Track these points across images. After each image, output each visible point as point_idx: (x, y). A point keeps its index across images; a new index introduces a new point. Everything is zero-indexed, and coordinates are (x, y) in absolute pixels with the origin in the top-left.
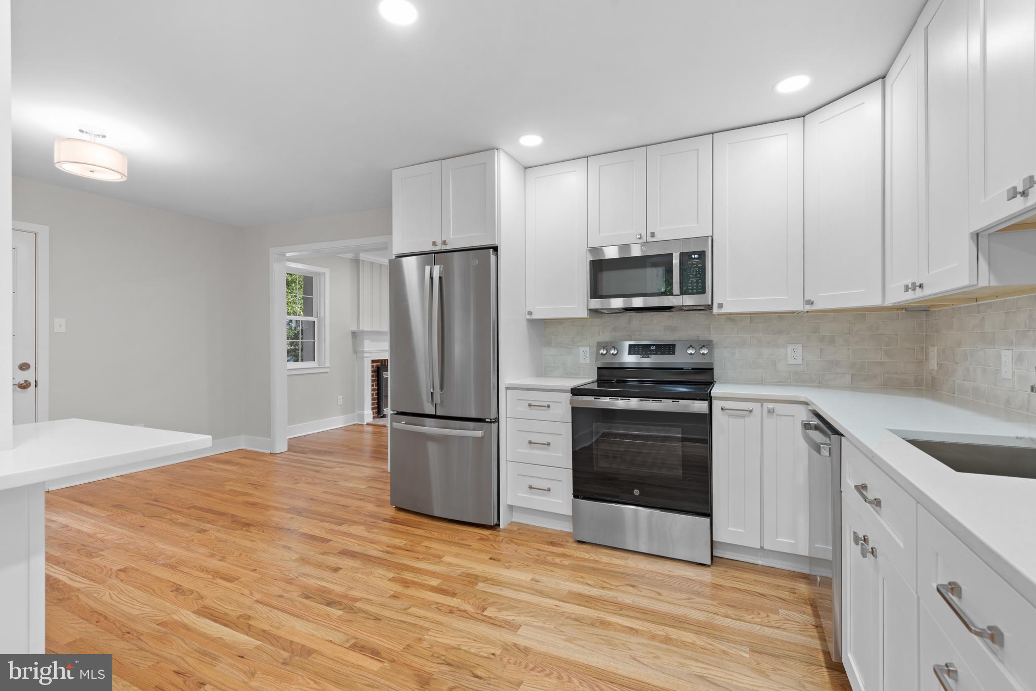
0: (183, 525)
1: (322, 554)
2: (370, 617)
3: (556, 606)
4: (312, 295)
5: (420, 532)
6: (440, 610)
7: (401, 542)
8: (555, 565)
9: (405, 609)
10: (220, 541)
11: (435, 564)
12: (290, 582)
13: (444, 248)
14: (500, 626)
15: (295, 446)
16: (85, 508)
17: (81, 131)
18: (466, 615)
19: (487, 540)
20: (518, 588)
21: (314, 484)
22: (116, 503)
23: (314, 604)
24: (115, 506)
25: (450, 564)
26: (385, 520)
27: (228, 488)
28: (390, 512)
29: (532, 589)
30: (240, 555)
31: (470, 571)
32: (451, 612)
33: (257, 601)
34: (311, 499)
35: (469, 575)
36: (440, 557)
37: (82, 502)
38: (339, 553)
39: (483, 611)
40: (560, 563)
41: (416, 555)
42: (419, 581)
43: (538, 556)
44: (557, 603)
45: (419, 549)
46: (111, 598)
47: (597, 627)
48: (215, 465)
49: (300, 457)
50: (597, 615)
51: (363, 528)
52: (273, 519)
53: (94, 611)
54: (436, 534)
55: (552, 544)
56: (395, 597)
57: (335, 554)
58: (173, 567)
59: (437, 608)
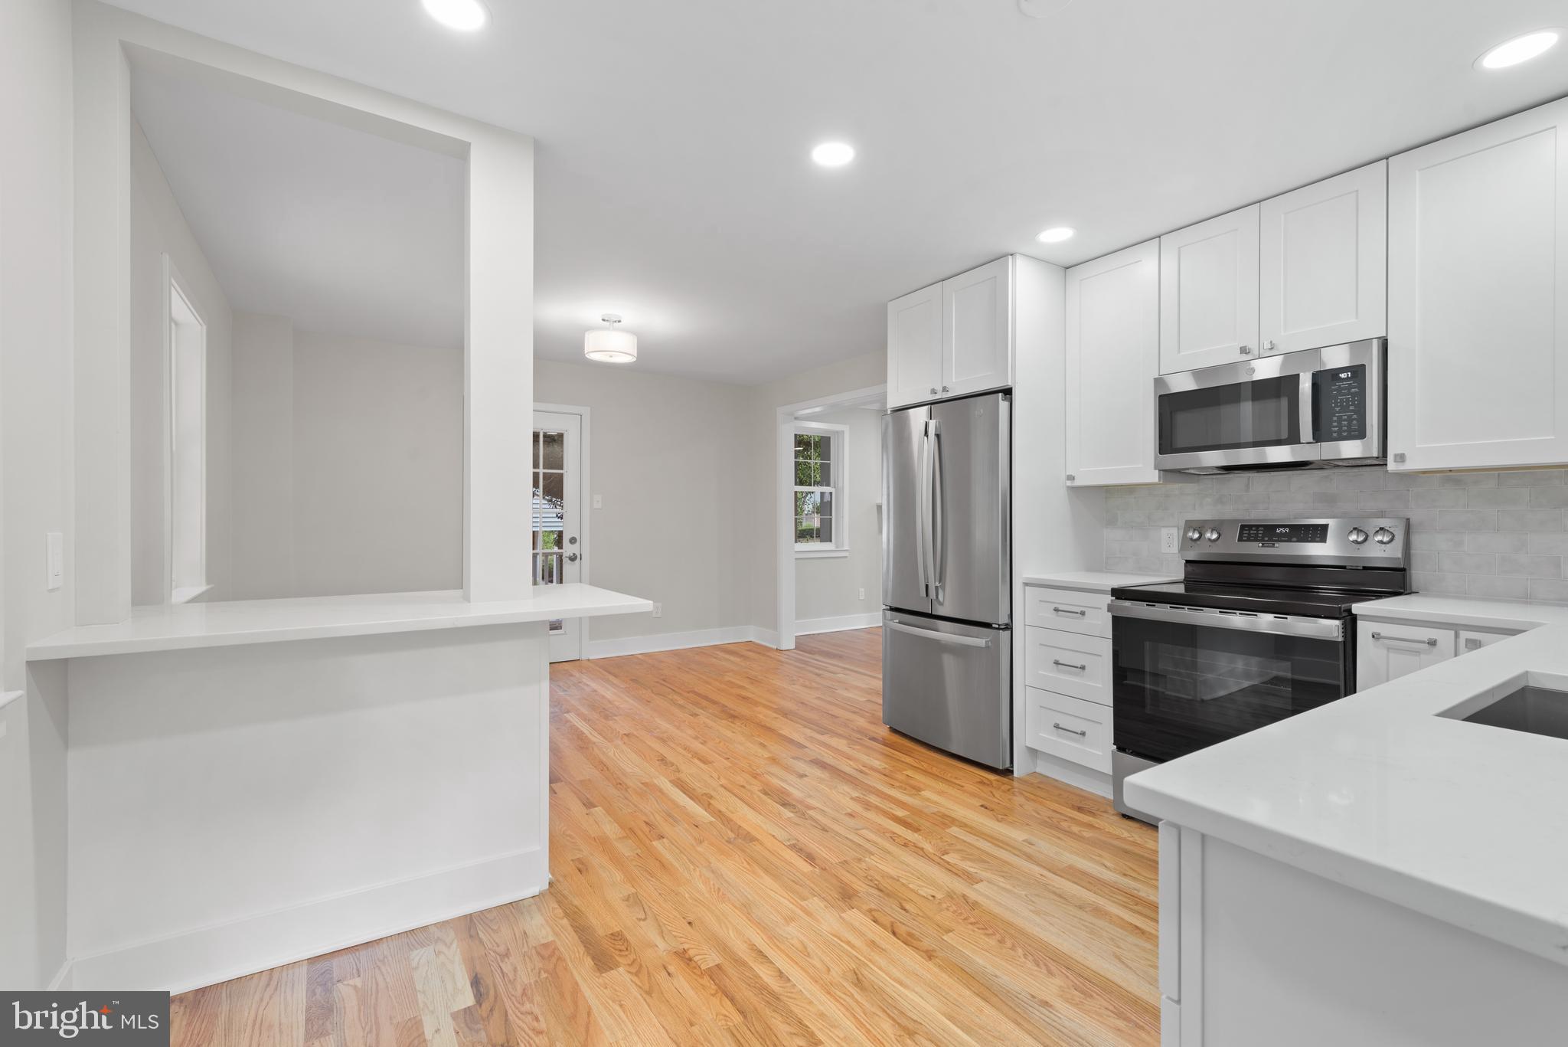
0: (681, 707)
1: (793, 758)
2: (819, 827)
3: (1041, 875)
4: (829, 460)
5: (908, 760)
6: (894, 840)
7: (880, 765)
8: (1070, 834)
9: (857, 829)
10: (707, 726)
11: (911, 795)
12: (755, 776)
13: (945, 396)
14: (956, 874)
15: (804, 644)
16: (611, 678)
17: (604, 320)
18: (921, 853)
19: (988, 785)
20: (1001, 845)
21: (810, 688)
22: (634, 678)
23: (769, 801)
24: (632, 680)
25: (928, 800)
26: (873, 739)
27: (727, 678)
28: (883, 731)
29: (1020, 850)
30: (720, 742)
31: (947, 812)
32: (905, 845)
33: (722, 786)
34: (802, 703)
35: (944, 816)
36: (918, 790)
37: (610, 673)
38: (811, 761)
39: (943, 855)
40: (1077, 832)
41: (892, 782)
42: (884, 807)
43: (1049, 817)
44: (1045, 873)
45: (899, 776)
46: (615, 755)
47: (1086, 912)
48: (722, 654)
49: (806, 657)
50: (1093, 900)
51: (845, 742)
52: (758, 715)
53: (602, 762)
54: (925, 765)
55: (1080, 809)
56: (851, 815)
57: (805, 761)
58: (663, 741)
59: (891, 837)
